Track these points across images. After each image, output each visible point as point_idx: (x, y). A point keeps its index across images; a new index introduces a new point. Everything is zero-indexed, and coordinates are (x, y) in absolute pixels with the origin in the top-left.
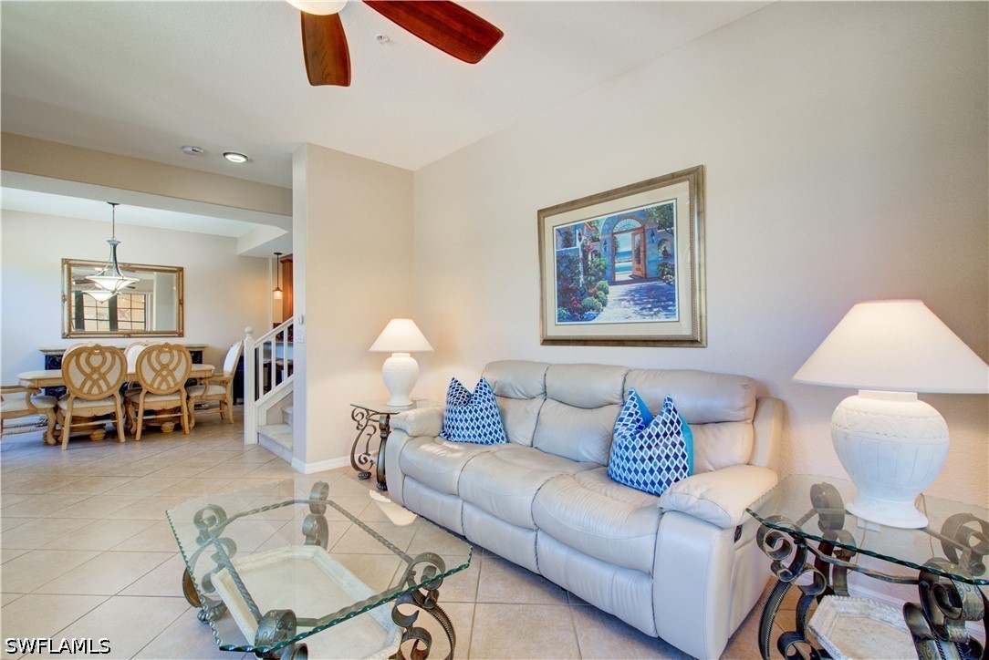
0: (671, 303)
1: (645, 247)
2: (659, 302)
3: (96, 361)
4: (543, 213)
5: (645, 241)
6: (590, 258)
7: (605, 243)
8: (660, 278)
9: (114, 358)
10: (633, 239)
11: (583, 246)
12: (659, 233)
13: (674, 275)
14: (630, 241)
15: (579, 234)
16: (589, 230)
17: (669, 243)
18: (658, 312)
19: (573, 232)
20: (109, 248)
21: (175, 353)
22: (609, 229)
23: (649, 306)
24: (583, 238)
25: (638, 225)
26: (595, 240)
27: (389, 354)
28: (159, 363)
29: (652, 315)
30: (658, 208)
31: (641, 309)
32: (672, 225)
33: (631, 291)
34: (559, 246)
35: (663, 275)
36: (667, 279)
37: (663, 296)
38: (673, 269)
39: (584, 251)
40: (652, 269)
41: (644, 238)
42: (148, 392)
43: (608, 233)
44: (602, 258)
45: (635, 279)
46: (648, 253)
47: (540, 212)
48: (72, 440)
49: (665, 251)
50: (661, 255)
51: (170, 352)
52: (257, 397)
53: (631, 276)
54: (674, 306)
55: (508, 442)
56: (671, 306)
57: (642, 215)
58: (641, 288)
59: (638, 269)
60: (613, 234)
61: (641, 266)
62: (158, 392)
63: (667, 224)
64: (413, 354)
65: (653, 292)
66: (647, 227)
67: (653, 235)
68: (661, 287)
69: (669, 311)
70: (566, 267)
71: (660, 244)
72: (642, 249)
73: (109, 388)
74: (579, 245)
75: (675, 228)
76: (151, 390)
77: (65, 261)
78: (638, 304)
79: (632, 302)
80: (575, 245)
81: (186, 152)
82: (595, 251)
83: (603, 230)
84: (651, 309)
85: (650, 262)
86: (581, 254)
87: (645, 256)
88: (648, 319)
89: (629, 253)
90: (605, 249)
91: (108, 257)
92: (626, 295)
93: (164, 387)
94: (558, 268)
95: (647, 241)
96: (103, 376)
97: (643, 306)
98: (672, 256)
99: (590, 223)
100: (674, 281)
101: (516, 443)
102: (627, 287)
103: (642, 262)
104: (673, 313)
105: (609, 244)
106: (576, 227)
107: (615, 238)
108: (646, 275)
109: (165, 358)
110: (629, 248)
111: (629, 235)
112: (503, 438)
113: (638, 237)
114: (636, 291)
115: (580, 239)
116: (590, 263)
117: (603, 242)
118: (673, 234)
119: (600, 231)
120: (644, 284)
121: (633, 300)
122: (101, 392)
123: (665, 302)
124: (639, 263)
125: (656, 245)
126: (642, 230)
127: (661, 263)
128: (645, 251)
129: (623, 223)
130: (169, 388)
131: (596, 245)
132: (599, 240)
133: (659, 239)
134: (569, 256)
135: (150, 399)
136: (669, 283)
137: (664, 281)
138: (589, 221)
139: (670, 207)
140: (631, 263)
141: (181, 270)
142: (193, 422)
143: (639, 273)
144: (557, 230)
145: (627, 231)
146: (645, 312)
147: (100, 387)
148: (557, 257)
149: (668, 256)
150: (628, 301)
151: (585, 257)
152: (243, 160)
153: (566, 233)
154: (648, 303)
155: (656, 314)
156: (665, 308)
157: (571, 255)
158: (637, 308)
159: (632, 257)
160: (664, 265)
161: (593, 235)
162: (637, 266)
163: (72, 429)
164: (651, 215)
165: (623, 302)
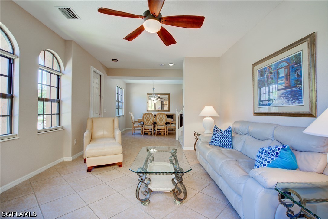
0: (301, 97)
1: (289, 73)
2: (295, 97)
3: (148, 116)
4: (254, 65)
5: (289, 71)
6: (269, 80)
7: (275, 74)
8: (295, 87)
9: (151, 116)
10: (285, 71)
11: (267, 76)
12: (295, 67)
13: (302, 85)
14: (284, 72)
15: (266, 71)
16: (269, 69)
17: (299, 71)
18: (295, 101)
19: (263, 71)
20: (153, 90)
21: (163, 115)
22: (276, 68)
23: (291, 99)
24: (267, 73)
25: (287, 64)
26: (271, 73)
27: (204, 117)
28: (160, 117)
29: (292, 103)
30: (295, 56)
31: (288, 100)
32: (301, 62)
33: (284, 93)
34: (259, 77)
35: (297, 85)
36: (299, 87)
37: (297, 94)
38: (301, 82)
39: (267, 78)
40: (293, 82)
41: (289, 69)
42: (158, 125)
43: (275, 70)
44: (273, 80)
45: (286, 88)
46: (291, 76)
47: (253, 65)
48: (144, 134)
49: (298, 74)
50: (296, 76)
51: (162, 115)
52: (179, 128)
53: (284, 87)
54: (302, 98)
55: (232, 148)
56: (300, 98)
57: (288, 60)
58: (288, 91)
59: (287, 83)
60: (277, 69)
61: (288, 82)
62: (160, 125)
63: (299, 62)
64: (212, 117)
65: (293, 93)
66: (290, 65)
67: (293, 68)
68: (296, 90)
69: (300, 101)
70: (261, 85)
71: (296, 71)
72: (288, 74)
73: (151, 123)
74: (265, 75)
75: (302, 63)
76: (158, 124)
77: (147, 94)
78: (287, 98)
79: (285, 98)
80: (264, 76)
81: (161, 66)
82: (271, 77)
83: (274, 69)
84: (292, 100)
85: (291, 80)
86: (266, 79)
87: (290, 77)
88: (291, 105)
89: (283, 77)
90: (274, 76)
91: (152, 92)
92: (282, 95)
93: (161, 123)
94: (259, 85)
95: (290, 71)
96: (149, 120)
97: (289, 99)
98: (301, 76)
99: (269, 66)
100: (302, 87)
101: (235, 149)
102: (283, 91)
103: (288, 80)
104: (301, 102)
105: (276, 74)
106: (264, 69)
107: (278, 71)
108: (290, 85)
109: (161, 116)
110: (283, 75)
111: (283, 69)
112: (231, 147)
113: (287, 70)
114: (286, 93)
115: (266, 73)
116: (269, 82)
117: (274, 73)
118: (301, 66)
119: (273, 69)
120: (289, 90)
121: (285, 97)
122: (149, 124)
123: (298, 97)
124: (287, 81)
125: (294, 72)
126: (288, 67)
127: (296, 79)
128: (289, 75)
129: (281, 64)
130: (162, 124)
131: (271, 75)
132: (272, 73)
133: (295, 69)
134: (262, 80)
135: (158, 126)
136: (299, 88)
137: (298, 87)
138: (268, 66)
139: (300, 54)
140: (284, 81)
141: (169, 94)
142: (168, 133)
143: (287, 85)
144: (258, 71)
145: (282, 68)
146: (290, 102)
147: (149, 122)
148: (258, 81)
149: (299, 76)
150: (283, 97)
151: (268, 80)
152: (173, 65)
153: (261, 71)
154: (291, 98)
155: (294, 102)
156: (298, 100)
157: (263, 80)
158: (287, 100)
159: (284, 79)
160: (297, 80)
161: (270, 71)
162: (286, 82)
163: (145, 131)
164: (292, 59)
165: (281, 98)
